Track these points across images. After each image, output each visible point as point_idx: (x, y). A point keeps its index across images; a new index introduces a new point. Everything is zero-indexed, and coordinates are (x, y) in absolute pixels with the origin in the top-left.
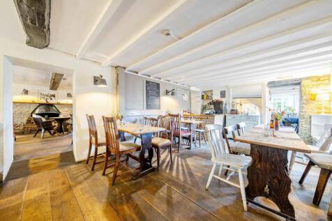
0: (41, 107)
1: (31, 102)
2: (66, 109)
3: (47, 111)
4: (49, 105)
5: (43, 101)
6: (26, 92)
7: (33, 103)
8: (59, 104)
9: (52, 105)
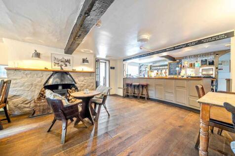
0: (56, 76)
1: (43, 68)
2: (82, 78)
3: (62, 80)
4: (64, 73)
5: (58, 68)
6: (38, 55)
7: (46, 70)
8: (74, 71)
9: (66, 73)
